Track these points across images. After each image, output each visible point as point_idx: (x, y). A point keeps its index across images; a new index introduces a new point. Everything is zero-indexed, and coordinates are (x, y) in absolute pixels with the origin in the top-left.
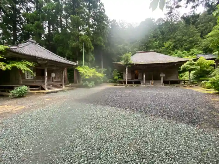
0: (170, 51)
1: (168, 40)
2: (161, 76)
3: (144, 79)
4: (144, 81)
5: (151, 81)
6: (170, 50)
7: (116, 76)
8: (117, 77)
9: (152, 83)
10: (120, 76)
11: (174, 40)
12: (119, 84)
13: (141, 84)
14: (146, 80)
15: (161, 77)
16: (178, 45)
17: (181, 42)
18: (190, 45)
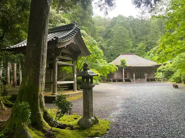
0: (143, 52)
2: (145, 75)
3: (134, 78)
5: (138, 79)
6: (143, 50)
9: (139, 81)
13: (132, 81)
14: (135, 78)
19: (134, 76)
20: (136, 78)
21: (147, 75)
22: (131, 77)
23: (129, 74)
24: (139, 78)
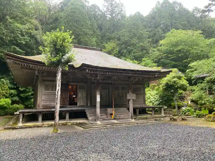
1: (109, 39)
3: (98, 105)
4: (98, 110)
5: (109, 110)
7: (6, 97)
8: (9, 100)
10: (16, 98)
11: (119, 42)
12: (23, 123)
13: (90, 118)
14: (102, 106)
15: (129, 100)
16: (125, 51)
17: (130, 46)
18: (141, 53)
19: (98, 99)
20: (104, 106)
21: (135, 98)
22: (89, 105)
23: (84, 95)
24: (112, 107)
